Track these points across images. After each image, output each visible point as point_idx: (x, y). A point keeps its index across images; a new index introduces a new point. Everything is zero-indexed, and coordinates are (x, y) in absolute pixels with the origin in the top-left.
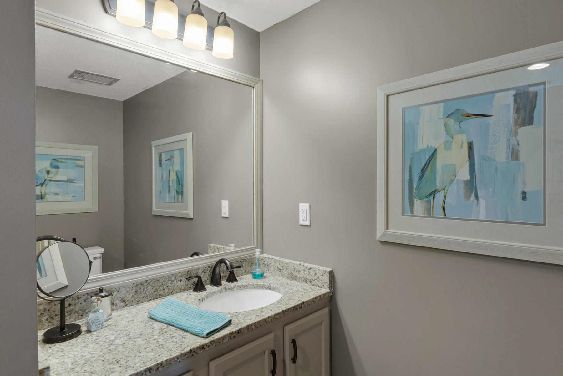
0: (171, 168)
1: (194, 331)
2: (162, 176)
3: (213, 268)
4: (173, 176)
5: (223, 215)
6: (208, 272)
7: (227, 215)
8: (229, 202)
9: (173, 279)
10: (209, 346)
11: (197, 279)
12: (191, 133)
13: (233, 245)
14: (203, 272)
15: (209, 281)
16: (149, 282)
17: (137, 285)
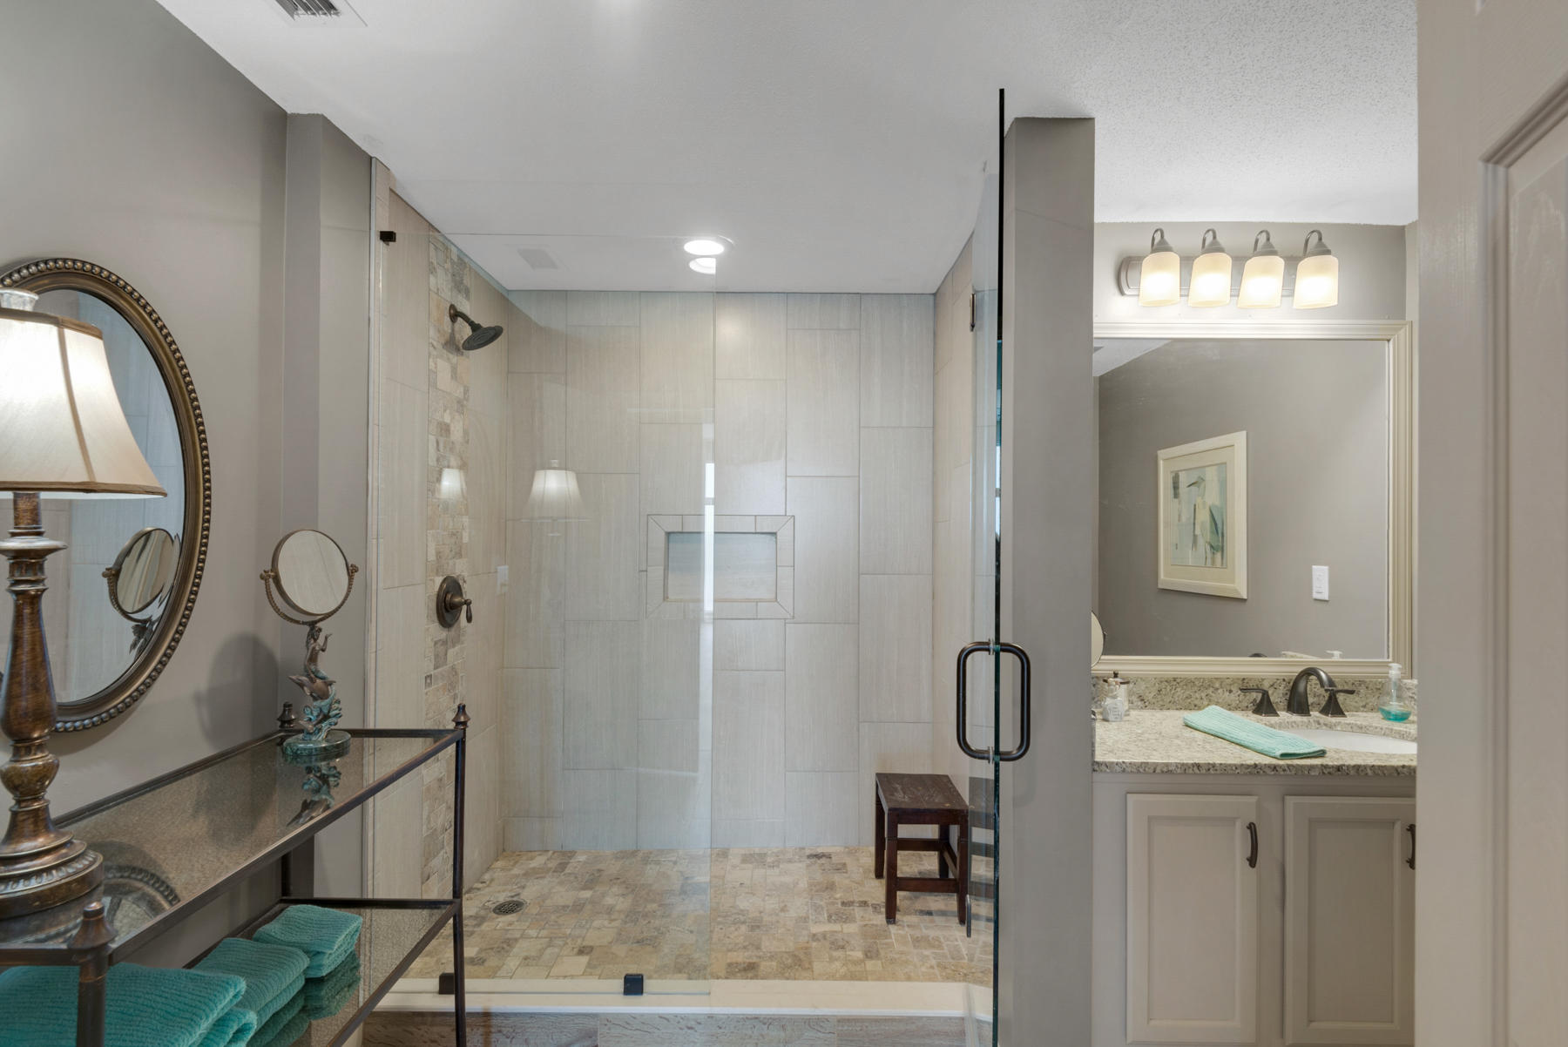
0: (1199, 501)
1: (1259, 748)
2: (1180, 516)
3: (1291, 684)
4: (1203, 516)
5: (1315, 596)
6: (1282, 689)
7: (1325, 596)
8: (1329, 570)
9: (1217, 685)
10: (1284, 770)
11: (1260, 695)
12: (1244, 433)
13: (1337, 653)
14: (1272, 686)
15: (1284, 704)
16: (1178, 680)
17: (1161, 682)
